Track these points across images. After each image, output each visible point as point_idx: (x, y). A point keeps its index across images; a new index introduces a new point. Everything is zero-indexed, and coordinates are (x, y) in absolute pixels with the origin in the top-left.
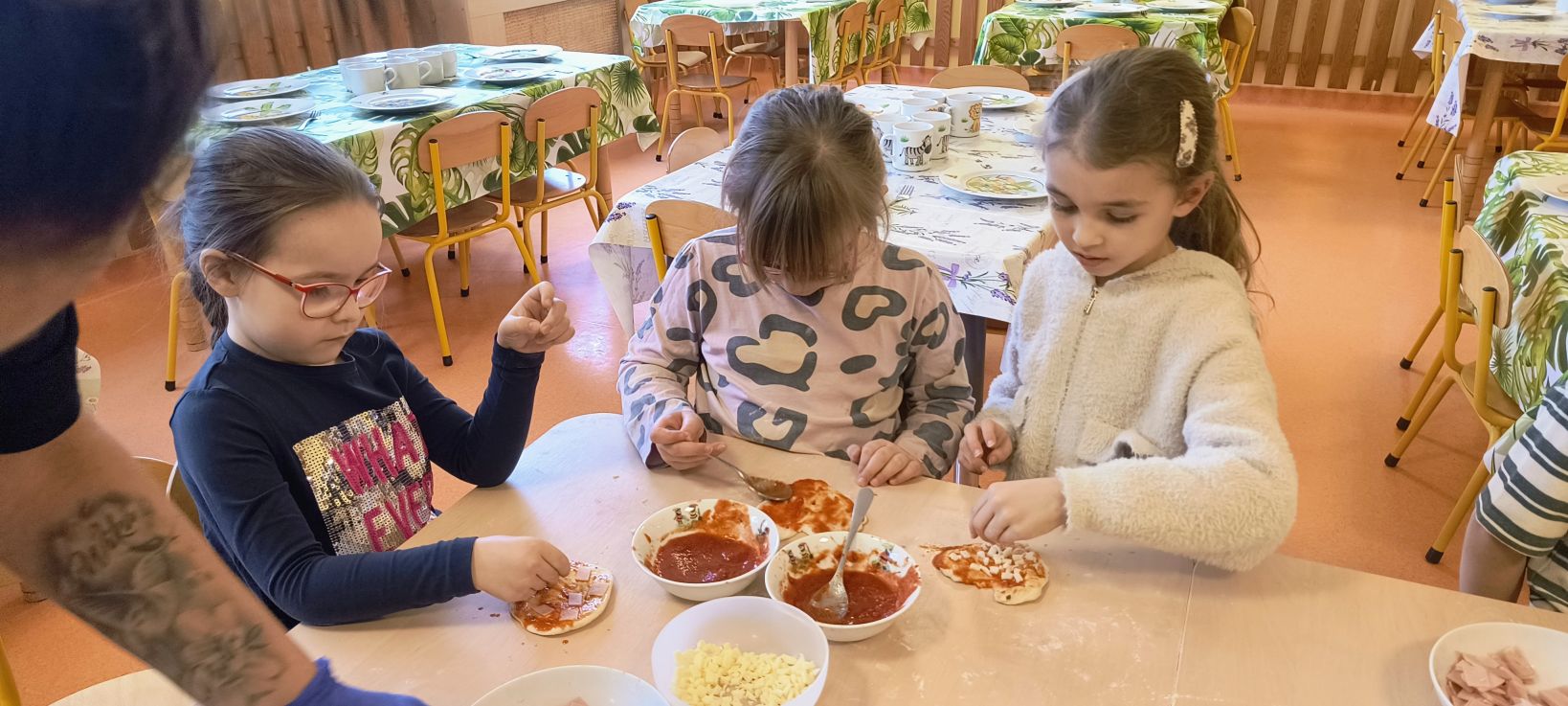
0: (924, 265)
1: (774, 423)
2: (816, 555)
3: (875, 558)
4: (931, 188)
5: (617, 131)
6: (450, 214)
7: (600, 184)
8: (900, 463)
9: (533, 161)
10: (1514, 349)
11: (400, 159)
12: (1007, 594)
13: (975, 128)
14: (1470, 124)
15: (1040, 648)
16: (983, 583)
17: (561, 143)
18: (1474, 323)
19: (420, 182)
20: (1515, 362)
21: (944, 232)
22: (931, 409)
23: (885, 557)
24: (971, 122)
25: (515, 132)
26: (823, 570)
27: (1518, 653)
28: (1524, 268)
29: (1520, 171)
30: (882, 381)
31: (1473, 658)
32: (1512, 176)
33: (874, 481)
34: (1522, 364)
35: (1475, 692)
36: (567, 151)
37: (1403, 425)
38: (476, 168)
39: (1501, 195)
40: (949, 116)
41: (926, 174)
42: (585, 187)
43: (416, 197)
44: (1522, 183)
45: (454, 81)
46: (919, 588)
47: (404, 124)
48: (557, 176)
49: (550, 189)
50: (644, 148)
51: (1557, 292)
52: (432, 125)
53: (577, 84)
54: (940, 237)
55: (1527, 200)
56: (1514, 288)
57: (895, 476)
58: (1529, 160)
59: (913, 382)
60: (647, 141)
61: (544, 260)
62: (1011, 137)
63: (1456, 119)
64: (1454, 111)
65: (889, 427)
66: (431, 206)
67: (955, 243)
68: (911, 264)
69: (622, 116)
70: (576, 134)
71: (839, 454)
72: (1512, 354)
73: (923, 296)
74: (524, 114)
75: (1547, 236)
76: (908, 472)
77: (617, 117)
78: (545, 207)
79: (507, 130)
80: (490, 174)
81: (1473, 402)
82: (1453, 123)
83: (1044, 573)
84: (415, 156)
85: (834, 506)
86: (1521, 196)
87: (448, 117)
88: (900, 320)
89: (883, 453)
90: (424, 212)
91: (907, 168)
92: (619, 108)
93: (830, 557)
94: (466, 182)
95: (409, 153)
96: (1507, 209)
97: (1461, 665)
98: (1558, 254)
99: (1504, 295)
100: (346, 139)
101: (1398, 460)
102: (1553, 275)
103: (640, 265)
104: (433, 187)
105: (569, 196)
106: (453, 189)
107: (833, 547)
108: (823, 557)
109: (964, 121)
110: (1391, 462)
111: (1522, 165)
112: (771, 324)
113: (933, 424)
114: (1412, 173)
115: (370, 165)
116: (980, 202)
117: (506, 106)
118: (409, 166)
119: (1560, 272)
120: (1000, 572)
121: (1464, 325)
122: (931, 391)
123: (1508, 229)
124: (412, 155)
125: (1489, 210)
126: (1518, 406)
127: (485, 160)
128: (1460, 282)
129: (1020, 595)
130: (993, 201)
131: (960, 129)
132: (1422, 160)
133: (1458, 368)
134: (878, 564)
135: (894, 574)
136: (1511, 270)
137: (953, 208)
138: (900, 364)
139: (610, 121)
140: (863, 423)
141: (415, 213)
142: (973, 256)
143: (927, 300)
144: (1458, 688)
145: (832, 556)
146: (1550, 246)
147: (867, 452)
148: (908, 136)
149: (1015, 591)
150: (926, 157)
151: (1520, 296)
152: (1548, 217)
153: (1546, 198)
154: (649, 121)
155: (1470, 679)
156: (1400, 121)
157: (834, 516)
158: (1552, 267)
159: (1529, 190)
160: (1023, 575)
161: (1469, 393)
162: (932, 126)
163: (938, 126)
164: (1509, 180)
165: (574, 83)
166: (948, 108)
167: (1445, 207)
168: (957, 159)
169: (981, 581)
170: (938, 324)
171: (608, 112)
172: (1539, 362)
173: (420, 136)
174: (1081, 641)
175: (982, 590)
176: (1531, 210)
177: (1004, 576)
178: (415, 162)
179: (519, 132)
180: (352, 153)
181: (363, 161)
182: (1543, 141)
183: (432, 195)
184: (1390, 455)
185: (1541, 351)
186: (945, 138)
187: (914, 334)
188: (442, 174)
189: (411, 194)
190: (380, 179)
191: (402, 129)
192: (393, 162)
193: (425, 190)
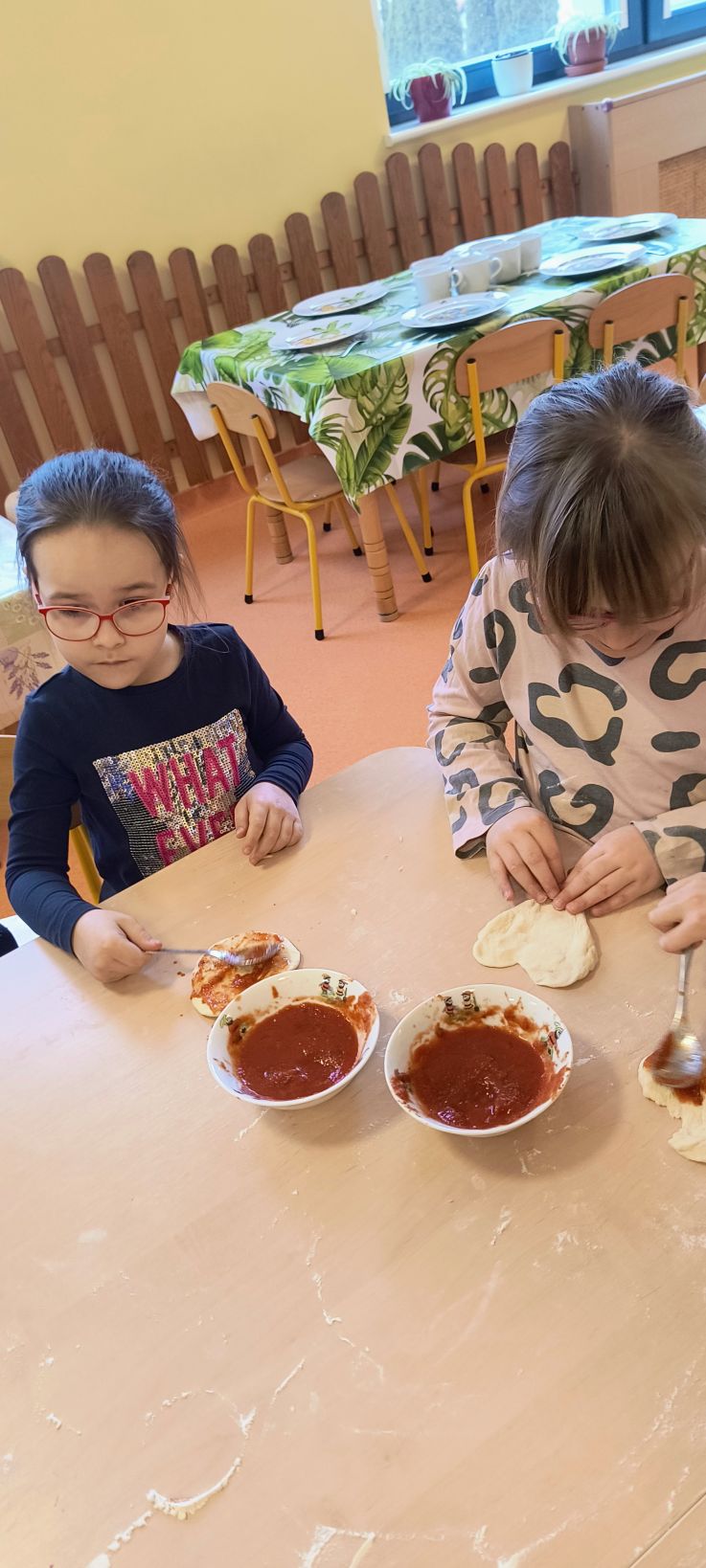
1: (571, 804)
6: (490, 440)
11: (434, 384)
19: (458, 408)
23: (553, 1038)
25: (575, 339)
36: (653, 354)
38: (526, 386)
43: (451, 422)
45: (533, 275)
47: (440, 344)
52: (472, 342)
53: (669, 269)
66: (470, 433)
70: (664, 333)
74: (591, 315)
79: (563, 342)
84: (452, 379)
87: (491, 331)
90: (462, 440)
94: (513, 404)
95: (445, 376)
104: (471, 412)
106: (497, 413)
108: (491, 1012)
112: (574, 675)
115: (399, 394)
117: (567, 309)
118: (446, 390)
124: (449, 377)
127: (538, 375)
141: (450, 442)
165: (665, 268)
173: (458, 356)
178: (451, 386)
179: (580, 339)
180: (379, 384)
181: (391, 390)
183: (469, 421)
188: (482, 396)
189: (446, 421)
190: (410, 409)
191: (437, 350)
192: (427, 388)
193: (464, 415)
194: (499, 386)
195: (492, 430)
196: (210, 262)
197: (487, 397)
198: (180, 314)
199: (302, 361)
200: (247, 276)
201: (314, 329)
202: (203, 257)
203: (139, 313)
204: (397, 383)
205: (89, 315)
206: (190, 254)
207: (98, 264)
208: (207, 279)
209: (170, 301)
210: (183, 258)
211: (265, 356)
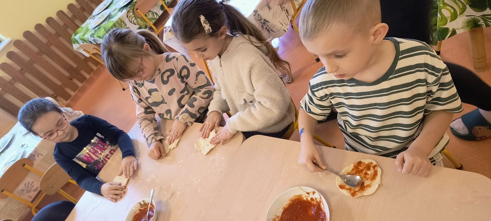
19: (141, 21)
47: (127, 10)
52: (135, 5)
66: (149, 25)
94: (155, 13)
95: (133, 16)
104: (145, 20)
106: (152, 17)
115: (124, 26)
118: (136, 19)
127: (157, 3)
173: (133, 10)
178: (136, 17)
183: (146, 22)
188: (146, 15)
189: (141, 26)
191: (127, 12)
192: (131, 21)
193: (144, 22)
194: (148, 10)
195: (154, 21)
196: (68, 10)
197: (147, 14)
198: (68, 27)
199: (98, 29)
200: (80, 8)
201: (99, 18)
202: (65, 10)
203: (57, 33)
204: (122, 24)
205: (44, 40)
206: (61, 12)
207: (39, 27)
208: (70, 15)
209: (63, 26)
210: (60, 13)
211: (89, 31)
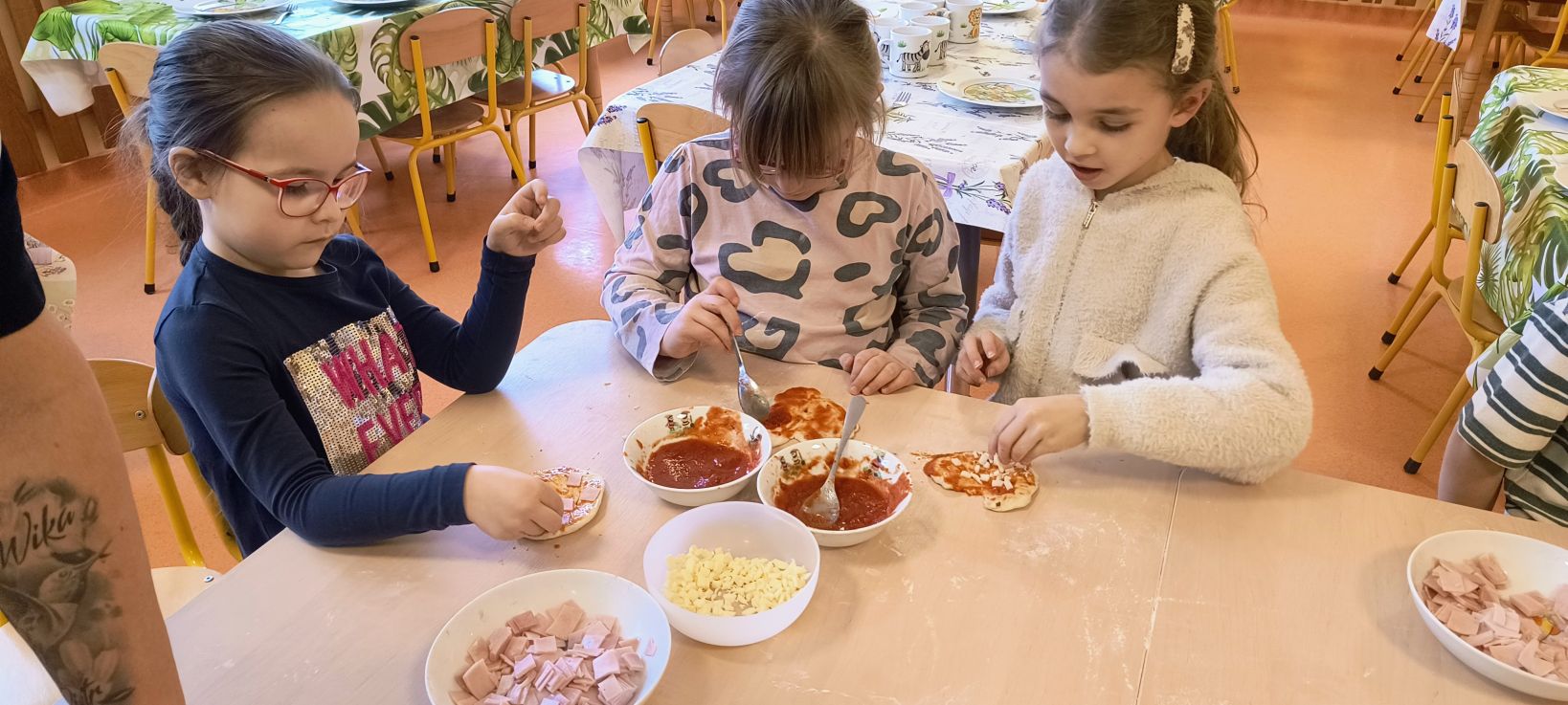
0: (919, 171)
1: (765, 333)
2: (808, 462)
3: (867, 465)
4: (927, 95)
5: (607, 32)
6: (434, 114)
7: (589, 88)
8: (892, 372)
9: (520, 61)
10: (1501, 264)
11: (380, 56)
12: (997, 501)
13: (974, 34)
14: (1469, 39)
15: (1027, 553)
16: (974, 490)
17: (548, 43)
18: (1463, 239)
20: (1501, 278)
21: (940, 140)
22: (924, 318)
23: (876, 464)
24: (970, 27)
25: (500, 30)
26: (815, 477)
27: (1492, 559)
28: (1516, 183)
29: (1517, 86)
30: (876, 289)
31: (1449, 564)
32: (1509, 92)
33: (866, 390)
34: (1508, 279)
35: (1450, 596)
36: (555, 52)
37: (1388, 338)
38: (460, 68)
39: (1497, 110)
40: (948, 21)
41: (923, 81)
42: (574, 90)
43: (398, 95)
44: (1519, 99)
46: (910, 495)
47: (385, 19)
48: (545, 78)
49: (537, 91)
50: (635, 50)
51: (1547, 208)
52: (414, 21)
54: (936, 145)
55: (1523, 116)
56: (1505, 204)
57: (887, 385)
58: (1527, 75)
59: (907, 291)
60: (637, 43)
61: (532, 165)
62: (1010, 44)
63: (1456, 33)
64: (1455, 24)
65: (881, 336)
66: (414, 106)
67: (951, 151)
68: (906, 170)
69: (612, 16)
70: (564, 34)
71: (833, 364)
72: (1500, 269)
73: (919, 202)
74: (510, 12)
75: (1541, 152)
76: (900, 381)
77: (607, 17)
78: (532, 110)
79: (492, 28)
80: (475, 75)
81: (1458, 317)
82: (1453, 37)
83: (1033, 480)
84: (396, 54)
85: (825, 414)
86: (1517, 112)
87: (430, 13)
88: (896, 227)
89: (876, 362)
90: (407, 112)
91: (904, 74)
92: (608, 7)
93: (822, 463)
94: (450, 83)
95: (390, 51)
96: (1502, 124)
97: (1438, 571)
98: (1551, 170)
99: (1496, 210)
100: (324, 35)
101: (1381, 373)
102: (1544, 191)
103: (631, 170)
105: (557, 100)
106: (437, 89)
107: (824, 454)
108: (815, 463)
109: (963, 27)
110: (1375, 375)
111: (1520, 81)
112: (764, 231)
113: (925, 333)
114: (1409, 88)
115: (349, 62)
116: (978, 110)
117: (490, 3)
118: (391, 63)
119: (1551, 188)
120: (991, 479)
121: (1453, 240)
122: (924, 300)
123: (1502, 146)
124: (393, 51)
125: (1484, 125)
126: (1502, 321)
127: (470, 59)
128: (1453, 197)
129: (1010, 503)
130: (990, 109)
131: (959, 35)
132: (1419, 75)
133: (1445, 283)
134: (870, 471)
135: (885, 480)
136: (1504, 185)
137: (950, 115)
138: (894, 272)
139: (599, 21)
140: (856, 331)
141: (398, 114)
142: (970, 165)
143: (922, 206)
144: (1433, 592)
145: (824, 462)
146: (1543, 162)
147: (859, 360)
148: (905, 42)
149: (1005, 498)
150: (924, 63)
151: (1511, 212)
152: (1542, 133)
153: (1542, 114)
154: (640, 22)
155: (1445, 584)
156: (1399, 34)
157: (826, 423)
158: (1543, 183)
159: (1525, 105)
160: (1013, 482)
161: (1455, 307)
162: (930, 31)
163: (937, 31)
164: (1506, 96)
166: (947, 13)
167: (1442, 122)
168: (955, 66)
169: (971, 488)
170: (933, 232)
171: (597, 11)
172: (1525, 277)
174: (1067, 546)
175: (972, 497)
176: (1526, 126)
177: (995, 483)
178: (396, 60)
179: (504, 30)
181: (341, 57)
182: (1540, 57)
183: (415, 95)
184: (1374, 368)
185: (1528, 267)
186: (943, 44)
187: (909, 241)
188: (424, 73)
189: (392, 93)
190: (360, 77)
191: (382, 25)
192: (374, 59)
193: (408, 89)
194: (437, 64)
195: (435, 105)
197: (429, 73)
204: (347, 51)
